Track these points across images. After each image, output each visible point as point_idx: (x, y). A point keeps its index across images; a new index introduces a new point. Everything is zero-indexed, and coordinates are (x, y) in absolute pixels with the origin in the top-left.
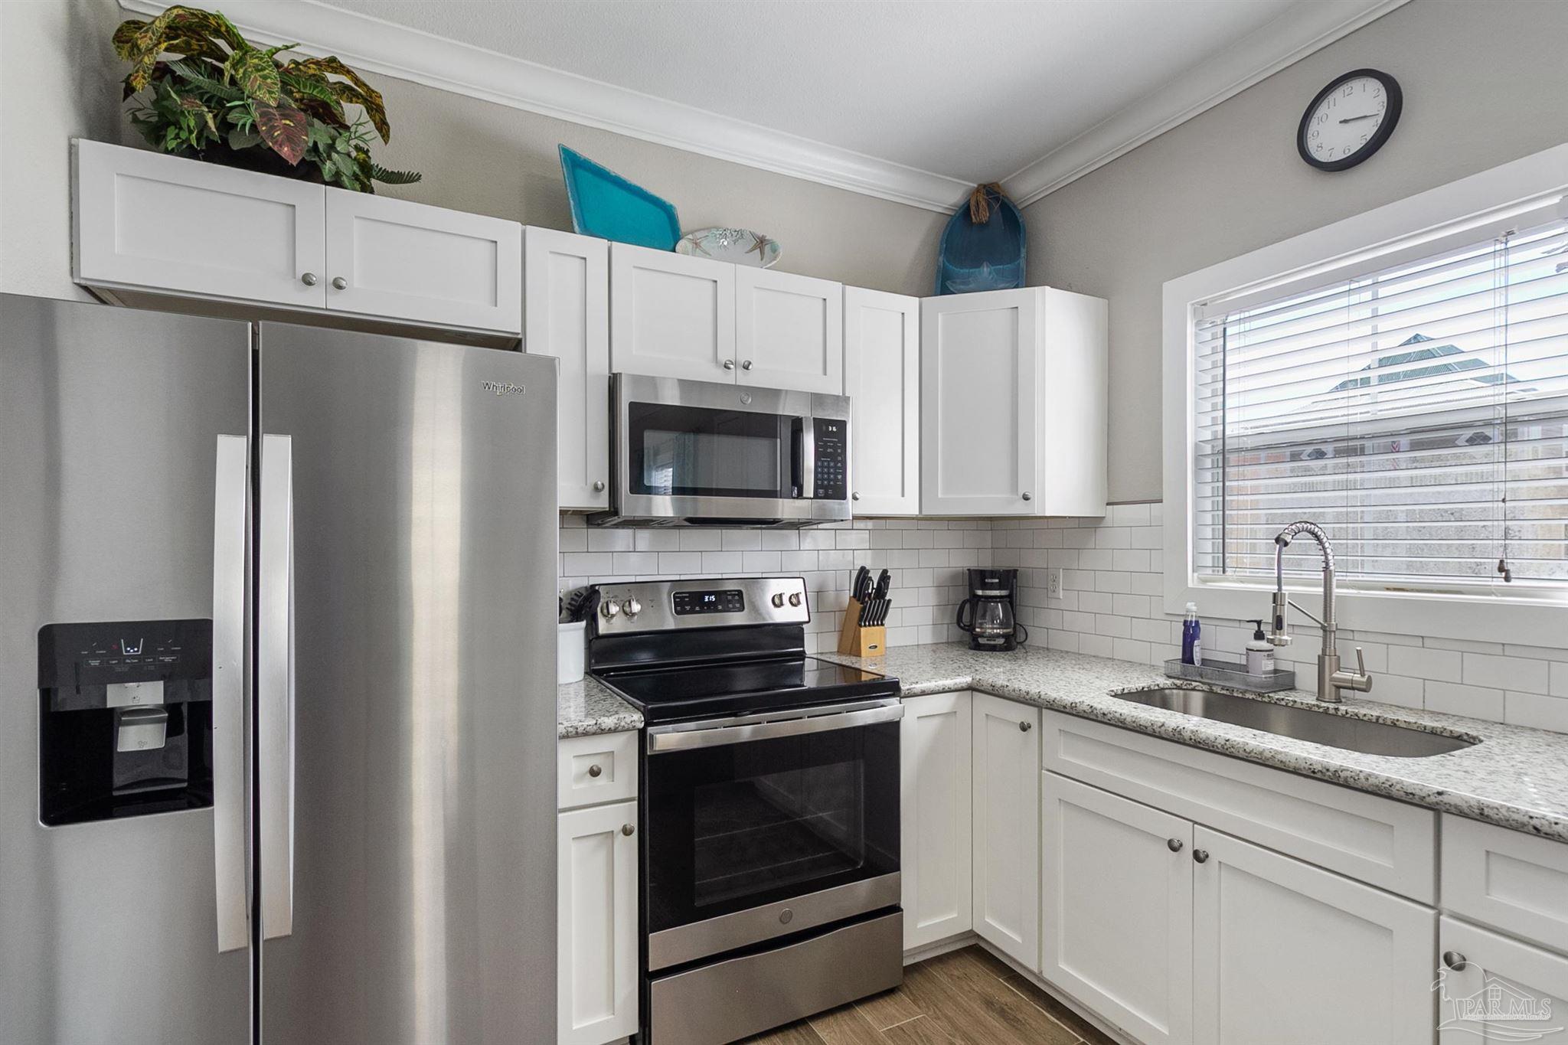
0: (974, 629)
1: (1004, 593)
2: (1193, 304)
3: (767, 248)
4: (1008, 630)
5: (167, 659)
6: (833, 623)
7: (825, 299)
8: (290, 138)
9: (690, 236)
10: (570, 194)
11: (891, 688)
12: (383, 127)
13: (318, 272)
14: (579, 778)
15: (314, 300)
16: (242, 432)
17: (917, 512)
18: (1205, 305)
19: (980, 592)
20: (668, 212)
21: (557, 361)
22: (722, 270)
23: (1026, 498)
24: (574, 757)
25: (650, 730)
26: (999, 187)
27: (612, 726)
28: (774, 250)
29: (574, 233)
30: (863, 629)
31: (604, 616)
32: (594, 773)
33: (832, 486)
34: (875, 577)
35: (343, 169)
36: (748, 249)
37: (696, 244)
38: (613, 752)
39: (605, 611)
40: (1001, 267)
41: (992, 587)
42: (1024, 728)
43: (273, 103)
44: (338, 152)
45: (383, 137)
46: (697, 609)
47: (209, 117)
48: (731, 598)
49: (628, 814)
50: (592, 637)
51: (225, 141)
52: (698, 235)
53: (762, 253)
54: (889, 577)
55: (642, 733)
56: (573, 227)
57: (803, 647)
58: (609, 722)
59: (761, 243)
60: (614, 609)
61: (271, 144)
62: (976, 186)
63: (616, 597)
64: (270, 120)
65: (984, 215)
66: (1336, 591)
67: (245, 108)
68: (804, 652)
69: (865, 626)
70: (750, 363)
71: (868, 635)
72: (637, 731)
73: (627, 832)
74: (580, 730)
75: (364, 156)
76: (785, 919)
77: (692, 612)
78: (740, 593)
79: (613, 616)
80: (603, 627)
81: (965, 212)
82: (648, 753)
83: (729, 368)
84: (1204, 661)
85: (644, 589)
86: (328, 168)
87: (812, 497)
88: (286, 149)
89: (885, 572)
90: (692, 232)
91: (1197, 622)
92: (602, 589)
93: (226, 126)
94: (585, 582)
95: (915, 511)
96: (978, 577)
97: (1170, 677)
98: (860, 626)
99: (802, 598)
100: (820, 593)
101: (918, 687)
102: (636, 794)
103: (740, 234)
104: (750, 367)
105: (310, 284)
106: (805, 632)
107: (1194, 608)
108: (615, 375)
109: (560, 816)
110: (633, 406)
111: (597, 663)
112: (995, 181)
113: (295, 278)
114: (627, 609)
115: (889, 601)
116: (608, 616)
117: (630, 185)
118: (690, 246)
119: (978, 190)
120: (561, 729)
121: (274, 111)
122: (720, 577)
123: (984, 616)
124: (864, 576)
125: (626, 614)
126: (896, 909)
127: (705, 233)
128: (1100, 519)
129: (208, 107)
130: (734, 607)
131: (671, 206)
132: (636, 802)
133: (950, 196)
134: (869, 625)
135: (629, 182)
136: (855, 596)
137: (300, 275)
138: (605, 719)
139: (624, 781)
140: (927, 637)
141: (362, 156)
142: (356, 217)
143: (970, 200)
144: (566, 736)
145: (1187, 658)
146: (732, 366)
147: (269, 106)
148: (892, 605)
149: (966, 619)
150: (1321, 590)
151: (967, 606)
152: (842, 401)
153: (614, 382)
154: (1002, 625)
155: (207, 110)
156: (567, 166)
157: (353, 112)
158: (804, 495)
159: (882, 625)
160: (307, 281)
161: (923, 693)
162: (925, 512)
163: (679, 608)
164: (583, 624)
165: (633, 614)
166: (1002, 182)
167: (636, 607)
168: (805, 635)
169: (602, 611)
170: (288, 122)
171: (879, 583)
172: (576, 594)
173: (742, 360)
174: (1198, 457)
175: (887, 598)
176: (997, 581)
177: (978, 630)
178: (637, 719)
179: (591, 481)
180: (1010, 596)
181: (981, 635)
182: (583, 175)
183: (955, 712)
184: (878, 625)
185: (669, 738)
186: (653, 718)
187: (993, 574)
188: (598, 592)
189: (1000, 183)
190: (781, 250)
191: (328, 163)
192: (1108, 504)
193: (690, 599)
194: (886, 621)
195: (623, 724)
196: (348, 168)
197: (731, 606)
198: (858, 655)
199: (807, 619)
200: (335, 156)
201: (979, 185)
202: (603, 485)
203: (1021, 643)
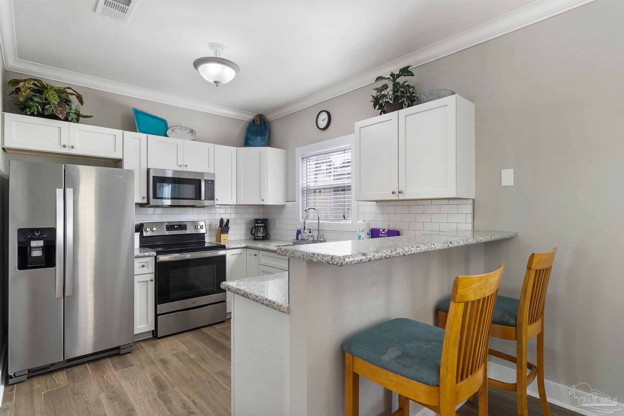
0: (255, 235)
1: (263, 225)
2: (301, 154)
3: (193, 133)
4: (264, 235)
5: (45, 236)
6: (214, 234)
7: (209, 148)
8: (61, 112)
9: (171, 129)
10: (136, 121)
11: (223, 247)
12: (81, 101)
13: (67, 144)
14: (139, 268)
15: (66, 151)
16: (61, 188)
17: (236, 204)
18: (304, 155)
19: (256, 225)
20: (164, 122)
21: (134, 171)
22: (179, 141)
23: (263, 200)
24: (138, 262)
25: (158, 256)
26: (263, 116)
27: (148, 255)
28: (195, 134)
29: (137, 132)
30: (222, 235)
31: (145, 231)
32: (143, 266)
33: (211, 197)
34: (225, 221)
35: (73, 117)
36: (189, 132)
37: (173, 130)
38: (148, 262)
39: (146, 230)
40: (263, 137)
41: (260, 223)
42: (255, 255)
43: (56, 103)
44: (71, 113)
45: (81, 104)
46: (173, 229)
47: (39, 107)
48: (182, 226)
49: (152, 276)
50: (142, 237)
51: (43, 112)
52: (174, 128)
53: (192, 133)
54: (229, 221)
55: (156, 257)
56: (137, 130)
57: (205, 240)
58: (147, 254)
59: (192, 131)
60: (148, 229)
61: (57, 115)
62: (257, 114)
63: (149, 226)
64: (56, 108)
65: (259, 123)
66: (321, 222)
67: (51, 107)
68: (205, 241)
69: (222, 234)
70: (187, 165)
71: (223, 236)
72: (154, 257)
73: (152, 281)
74: (139, 256)
75: (78, 112)
76: (194, 303)
77: (171, 230)
78: (186, 225)
79: (148, 231)
80: (145, 234)
81: (254, 121)
82: (157, 261)
83: (181, 167)
84: (302, 239)
85: (158, 224)
86: (70, 119)
87: (204, 199)
88: (60, 115)
89: (228, 219)
90: (172, 127)
91: (300, 230)
92: (144, 224)
93: (43, 109)
94: (139, 222)
95: (235, 204)
96: (256, 221)
97: (293, 243)
98: (221, 234)
99: (204, 227)
100: (210, 225)
101: (231, 247)
102: (154, 272)
103: (186, 128)
104: (187, 166)
105: (65, 147)
106: (205, 236)
107: (299, 227)
108: (149, 169)
109: (135, 276)
110: (153, 177)
111: (143, 244)
112: (262, 114)
113: (60, 145)
114: (152, 230)
115: (229, 227)
116: (146, 231)
117: (153, 116)
118: (171, 131)
119: (257, 116)
120: (135, 256)
121: (56, 105)
122: (180, 221)
123: (257, 232)
124: (222, 221)
125: (151, 230)
126: (224, 301)
127: (176, 127)
128: (285, 205)
129: (38, 104)
130: (184, 229)
131: (165, 120)
132: (154, 274)
133: (250, 117)
134: (224, 234)
135: (153, 115)
136: (220, 226)
137: (62, 144)
138: (146, 253)
139: (151, 268)
140: (243, 238)
141: (77, 112)
142: (77, 130)
143: (255, 119)
144: (136, 257)
145: (297, 239)
146: (182, 166)
147: (55, 104)
148: (230, 229)
149: (253, 233)
150: (318, 222)
151: (253, 229)
152: (214, 175)
153: (148, 171)
154: (263, 234)
155: (38, 105)
156: (135, 113)
157: (73, 98)
158: (202, 199)
159: (228, 234)
160: (64, 146)
161: (232, 249)
162: (238, 204)
163: (167, 229)
164: (139, 233)
165: (154, 231)
166: (264, 114)
167: (155, 229)
168: (206, 237)
169: (144, 230)
170: (61, 109)
171: (226, 223)
172: (137, 226)
173: (185, 164)
174: (303, 191)
175: (229, 226)
176: (260, 222)
177: (256, 235)
178: (154, 254)
179: (142, 196)
180: (265, 226)
181: (257, 236)
182: (140, 116)
183: (242, 254)
184: (226, 234)
185: (163, 258)
186: (159, 253)
187: (260, 220)
188: (143, 225)
189: (263, 114)
190: (197, 134)
191: (70, 117)
192: (286, 202)
193: (170, 227)
194: (229, 232)
195: (151, 254)
196: (75, 116)
197: (183, 229)
198: (221, 242)
199: (205, 232)
200: (71, 114)
201: (258, 114)
202: (145, 197)
203: (269, 239)
